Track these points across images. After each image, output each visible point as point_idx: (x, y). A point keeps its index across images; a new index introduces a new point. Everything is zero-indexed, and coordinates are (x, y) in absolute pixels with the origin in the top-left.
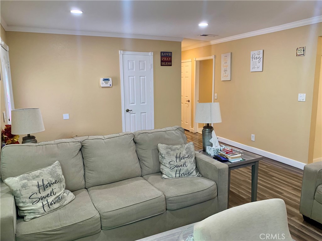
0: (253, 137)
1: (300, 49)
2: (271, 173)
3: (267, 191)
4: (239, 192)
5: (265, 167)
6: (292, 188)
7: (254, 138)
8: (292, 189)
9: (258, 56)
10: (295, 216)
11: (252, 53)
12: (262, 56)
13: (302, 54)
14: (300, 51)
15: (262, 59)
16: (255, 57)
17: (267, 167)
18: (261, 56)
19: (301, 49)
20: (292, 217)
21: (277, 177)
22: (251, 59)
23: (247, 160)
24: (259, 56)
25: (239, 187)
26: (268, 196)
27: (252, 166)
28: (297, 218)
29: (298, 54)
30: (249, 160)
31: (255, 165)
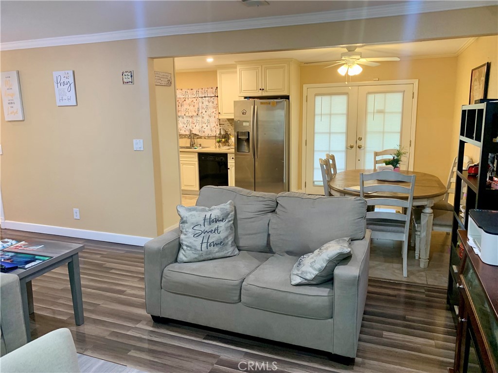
0: (76, 213)
1: (126, 74)
2: (108, 265)
3: (101, 295)
4: (54, 312)
5: (99, 256)
6: (138, 279)
7: (78, 214)
8: (138, 281)
9: (66, 80)
10: (141, 321)
11: (56, 74)
12: (73, 81)
13: (130, 82)
14: (126, 77)
15: (72, 85)
16: (62, 81)
17: (103, 256)
18: (71, 80)
19: (128, 73)
20: (137, 324)
21: (117, 268)
22: (56, 85)
23: (55, 256)
24: (68, 80)
25: (54, 303)
26: (103, 304)
27: (69, 263)
28: (145, 323)
29: (125, 80)
30: (60, 255)
31: (72, 261)
